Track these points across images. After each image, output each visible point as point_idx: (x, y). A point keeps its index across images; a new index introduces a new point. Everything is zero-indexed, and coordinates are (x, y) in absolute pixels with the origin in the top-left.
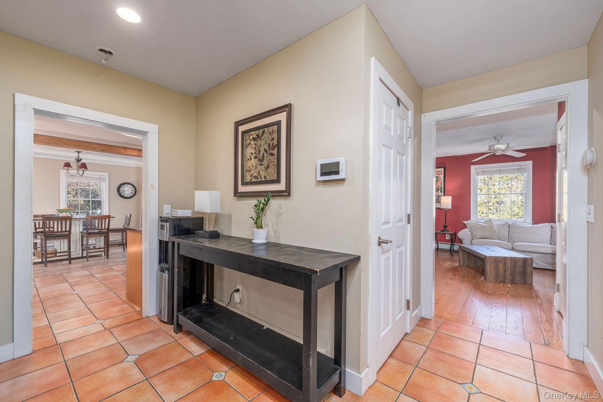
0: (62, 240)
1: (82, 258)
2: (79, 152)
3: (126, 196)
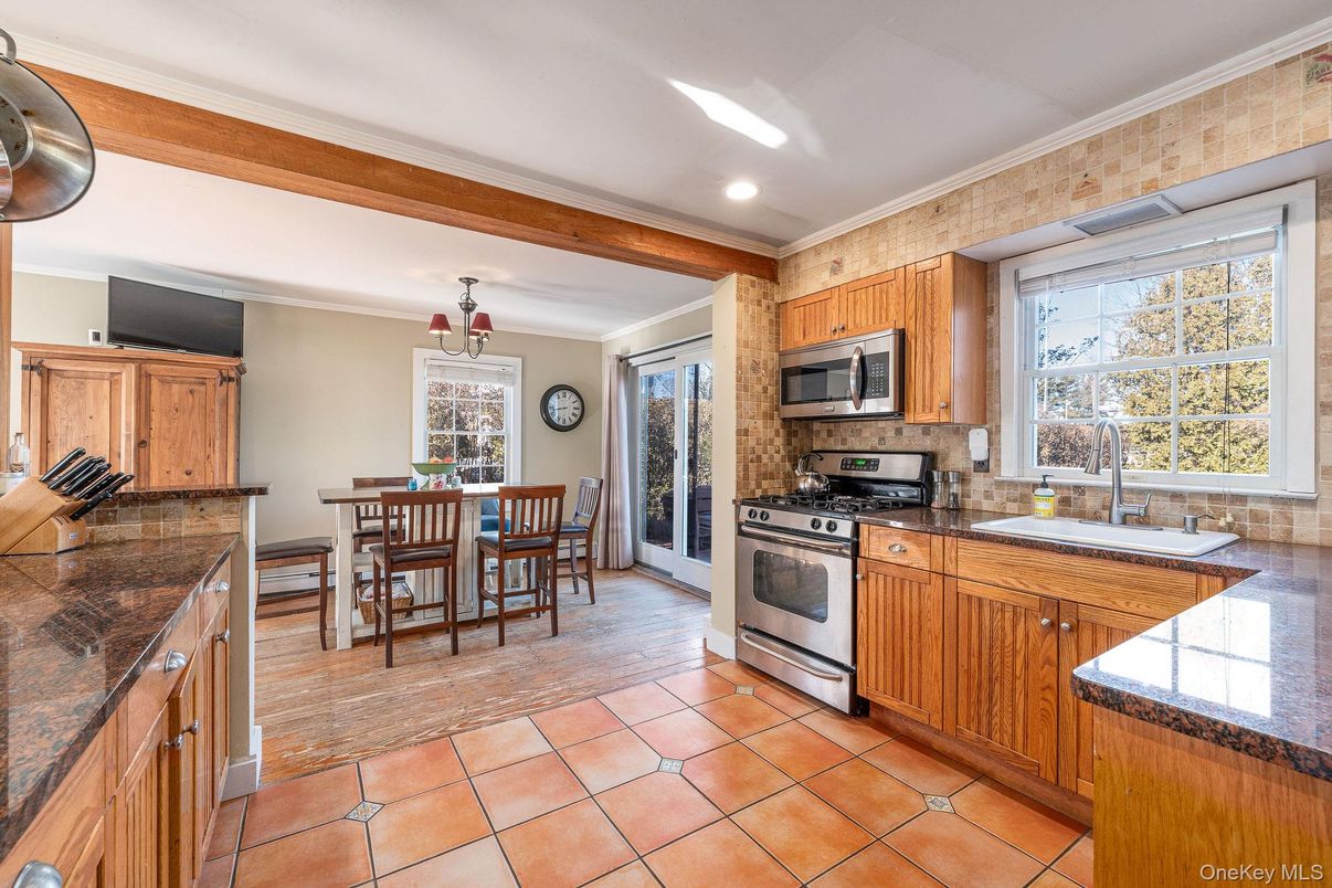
0: (430, 571)
1: (481, 622)
2: (469, 281)
3: (561, 423)
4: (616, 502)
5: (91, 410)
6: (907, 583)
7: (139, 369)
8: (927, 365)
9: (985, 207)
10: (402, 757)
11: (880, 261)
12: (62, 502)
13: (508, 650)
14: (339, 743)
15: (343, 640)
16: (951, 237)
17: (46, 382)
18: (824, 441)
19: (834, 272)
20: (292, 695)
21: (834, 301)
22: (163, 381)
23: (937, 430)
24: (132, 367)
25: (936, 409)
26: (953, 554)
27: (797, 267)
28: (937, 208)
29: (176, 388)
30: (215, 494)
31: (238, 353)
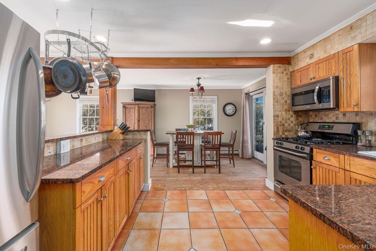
0: (189, 151)
1: (201, 167)
2: (199, 79)
3: (229, 114)
4: (245, 138)
5: (131, 115)
6: (331, 171)
7: (138, 106)
8: (348, 89)
9: (373, 23)
10: (175, 192)
11: (328, 52)
12: (121, 131)
13: (206, 174)
14: (165, 186)
15: (171, 166)
16: (357, 38)
17: (126, 110)
18: (314, 118)
19: (311, 58)
20: (159, 175)
21: (311, 69)
22: (142, 108)
23: (362, 114)
24: (137, 106)
25: (352, 106)
26: (348, 162)
27: (298, 58)
28: (351, 27)
29: (144, 109)
30: (142, 131)
31: (154, 101)
